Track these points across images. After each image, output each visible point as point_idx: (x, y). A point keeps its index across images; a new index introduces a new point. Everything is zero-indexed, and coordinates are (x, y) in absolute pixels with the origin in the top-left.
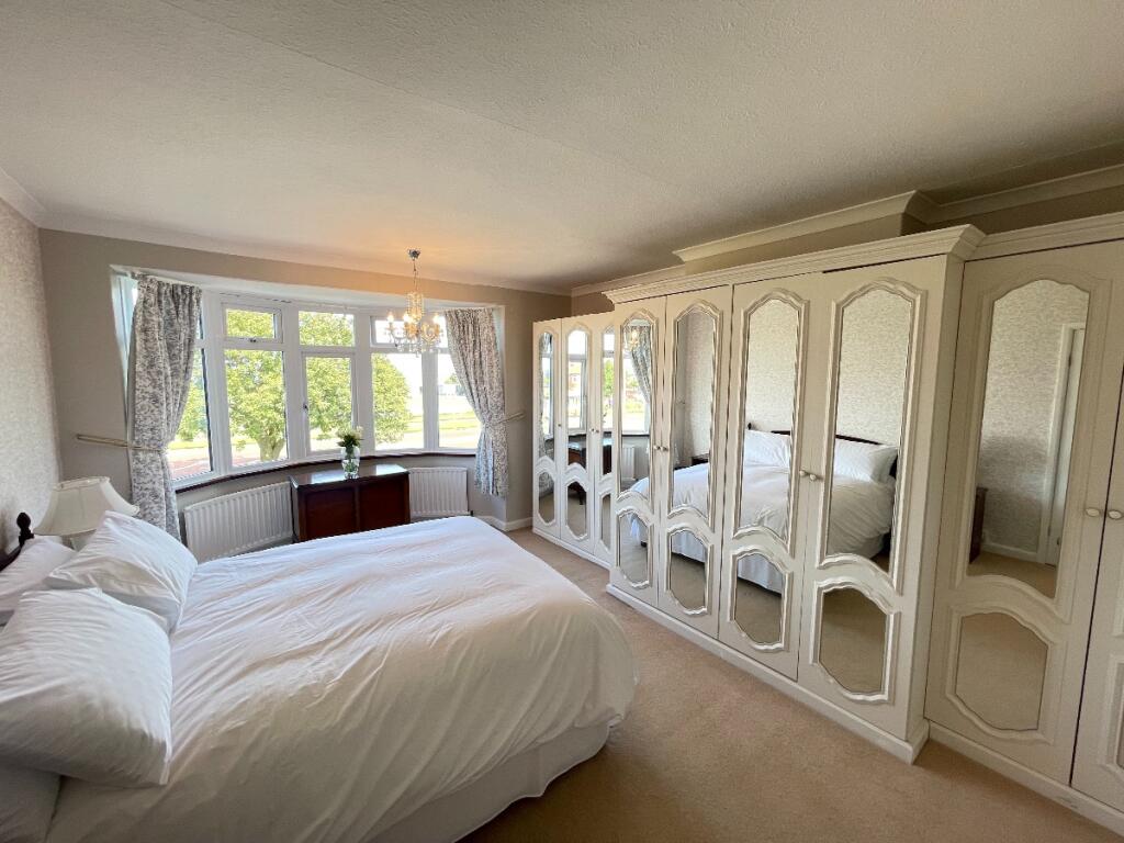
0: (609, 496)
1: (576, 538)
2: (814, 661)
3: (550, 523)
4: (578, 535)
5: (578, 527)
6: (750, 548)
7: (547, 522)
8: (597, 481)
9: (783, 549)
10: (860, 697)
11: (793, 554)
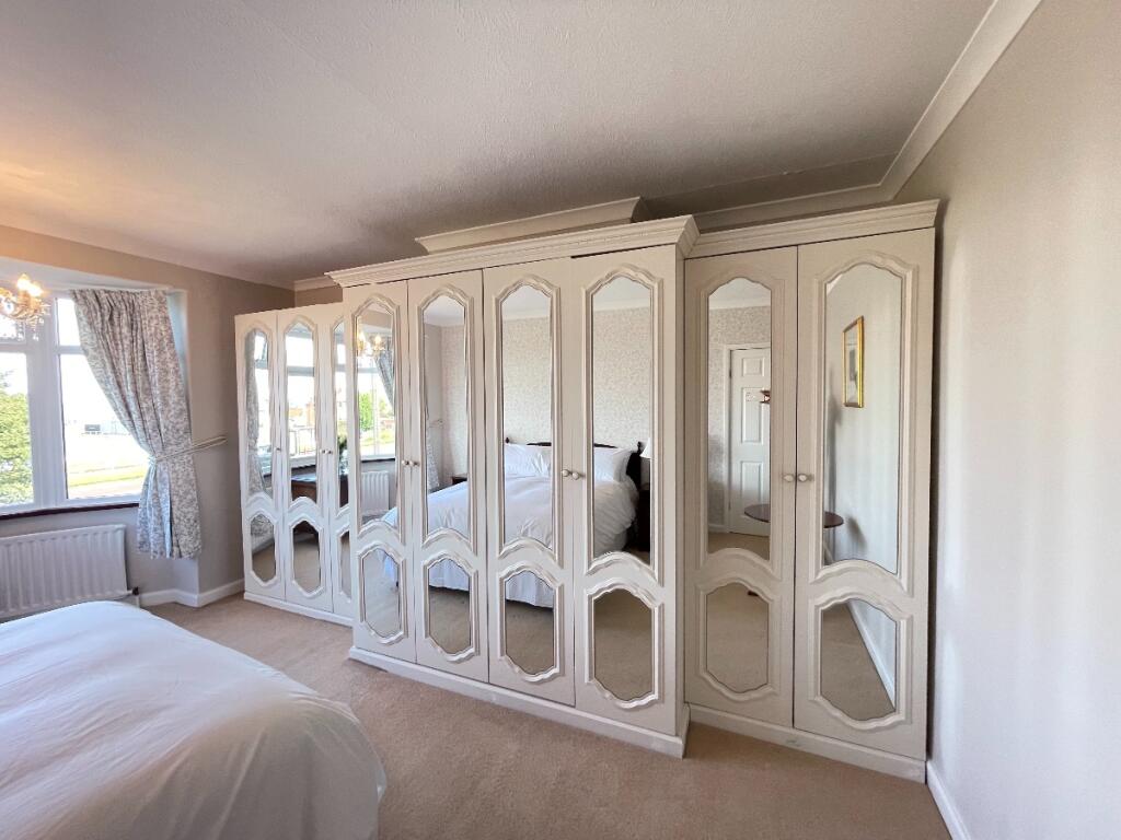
0: (347, 535)
1: (308, 595)
2: (590, 678)
3: (271, 582)
4: (309, 591)
5: (310, 580)
6: (517, 566)
7: (265, 580)
8: (334, 516)
9: (551, 559)
10: (634, 704)
11: (561, 564)
